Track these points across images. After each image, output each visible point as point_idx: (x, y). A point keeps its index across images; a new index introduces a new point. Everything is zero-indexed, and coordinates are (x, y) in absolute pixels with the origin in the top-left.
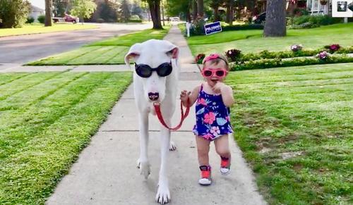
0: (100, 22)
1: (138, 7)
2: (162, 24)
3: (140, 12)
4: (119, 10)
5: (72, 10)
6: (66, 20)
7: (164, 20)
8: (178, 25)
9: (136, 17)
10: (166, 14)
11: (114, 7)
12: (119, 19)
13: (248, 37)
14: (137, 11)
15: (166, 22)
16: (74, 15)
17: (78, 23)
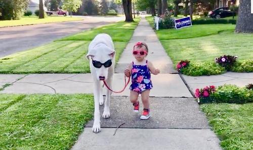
0: (85, 15)
1: (115, 4)
2: (133, 17)
3: (116, 7)
4: (100, 6)
5: (63, 6)
6: (59, 14)
7: (134, 14)
8: (146, 17)
9: (113, 11)
10: (136, 9)
11: (96, 4)
12: (100, 13)
13: (219, 32)
14: (114, 6)
15: (136, 15)
16: (65, 9)
17: (68, 16)
